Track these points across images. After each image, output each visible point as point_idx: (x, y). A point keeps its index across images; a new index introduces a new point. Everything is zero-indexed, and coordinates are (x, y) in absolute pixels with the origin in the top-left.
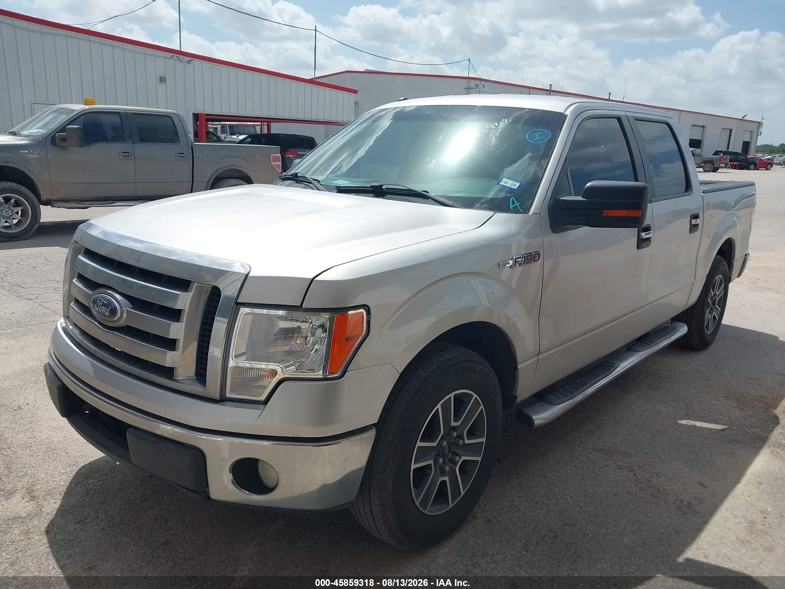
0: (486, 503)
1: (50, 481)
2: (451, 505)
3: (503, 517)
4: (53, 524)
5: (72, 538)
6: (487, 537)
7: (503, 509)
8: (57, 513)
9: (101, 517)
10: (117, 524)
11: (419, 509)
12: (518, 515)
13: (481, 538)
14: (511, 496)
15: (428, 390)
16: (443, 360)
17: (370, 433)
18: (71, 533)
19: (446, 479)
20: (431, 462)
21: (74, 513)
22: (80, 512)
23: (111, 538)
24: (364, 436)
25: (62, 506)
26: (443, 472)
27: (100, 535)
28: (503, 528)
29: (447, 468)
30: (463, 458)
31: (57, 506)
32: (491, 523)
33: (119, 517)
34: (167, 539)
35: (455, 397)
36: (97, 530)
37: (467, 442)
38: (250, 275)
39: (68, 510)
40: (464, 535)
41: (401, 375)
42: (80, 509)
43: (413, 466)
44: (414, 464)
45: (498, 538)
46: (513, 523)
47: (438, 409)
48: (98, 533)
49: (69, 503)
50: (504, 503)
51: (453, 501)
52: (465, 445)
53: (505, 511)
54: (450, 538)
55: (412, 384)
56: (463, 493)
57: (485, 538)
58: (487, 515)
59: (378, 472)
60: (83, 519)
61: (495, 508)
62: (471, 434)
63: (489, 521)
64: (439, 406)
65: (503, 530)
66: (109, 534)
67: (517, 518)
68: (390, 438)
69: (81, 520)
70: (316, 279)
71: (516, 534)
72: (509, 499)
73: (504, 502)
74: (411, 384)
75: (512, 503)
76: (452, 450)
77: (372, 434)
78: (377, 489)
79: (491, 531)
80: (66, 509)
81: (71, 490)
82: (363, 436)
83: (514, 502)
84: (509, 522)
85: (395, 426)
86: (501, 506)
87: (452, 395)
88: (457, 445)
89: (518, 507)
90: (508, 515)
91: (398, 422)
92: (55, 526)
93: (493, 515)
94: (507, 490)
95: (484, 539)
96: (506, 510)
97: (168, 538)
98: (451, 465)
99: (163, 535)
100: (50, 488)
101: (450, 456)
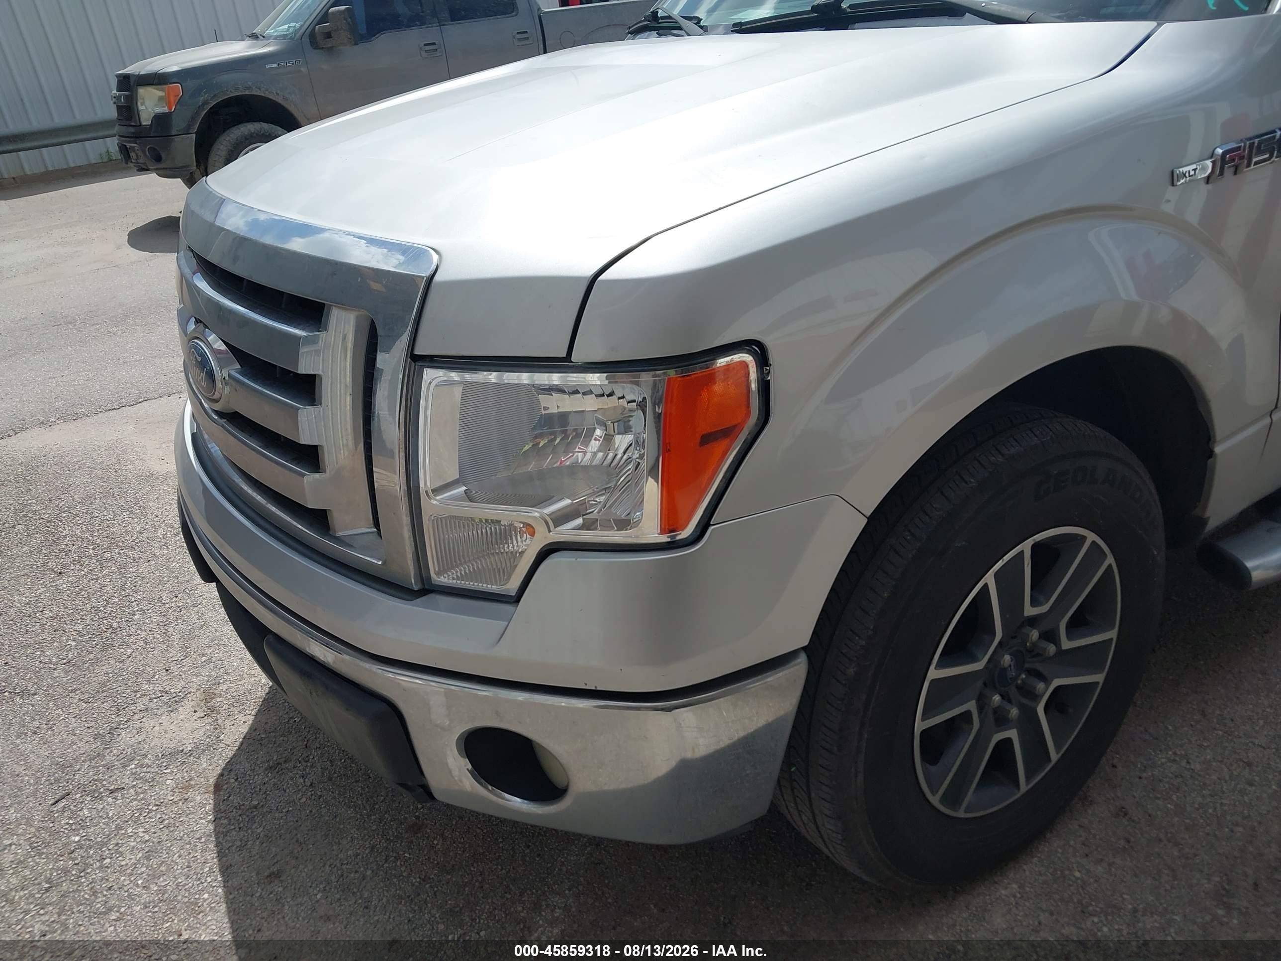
0: (1115, 761)
1: (245, 676)
2: (1024, 787)
3: (1160, 802)
4: (231, 770)
5: (255, 803)
6: (1118, 861)
7: (1160, 781)
8: (242, 744)
9: (313, 758)
10: (336, 775)
11: (939, 811)
12: (1200, 799)
13: (1102, 860)
14: (1182, 746)
15: (957, 545)
16: (1001, 459)
17: (792, 669)
18: (255, 791)
19: (1012, 734)
20: (971, 706)
21: (271, 746)
22: (280, 745)
23: (321, 808)
24: (773, 678)
25: (253, 729)
26: (1001, 721)
27: (304, 800)
28: (1162, 836)
29: (1014, 712)
30: (1057, 682)
31: (245, 729)
32: (1130, 819)
33: (343, 761)
34: (418, 818)
35: (1035, 547)
36: (300, 787)
37: (1066, 644)
38: (437, 278)
39: (262, 739)
40: (1060, 850)
41: (872, 519)
42: (281, 738)
43: (920, 725)
44: (922, 720)
45: (1148, 864)
46: (1187, 821)
47: (986, 585)
48: (300, 794)
49: (266, 723)
50: (1163, 764)
51: (1028, 779)
52: (1061, 653)
53: (1167, 786)
54: (1024, 857)
55: (909, 531)
56: (1054, 756)
57: (1114, 863)
58: (1119, 794)
59: (824, 748)
60: (282, 761)
61: (1140, 778)
62: (1077, 624)
63: (1122, 812)
64: (989, 579)
65: (1160, 840)
66: (320, 797)
67: (1198, 809)
68: (851, 671)
69: (278, 764)
70: (604, 276)
71: (1196, 855)
72: (1175, 754)
73: (1163, 760)
74: (907, 533)
75: (1184, 763)
76: (1027, 666)
77: (799, 669)
78: (824, 784)
79: (1128, 841)
80: (259, 737)
81: (275, 695)
82: (769, 679)
83: (1188, 763)
84: (1176, 819)
85: (863, 643)
86: (1156, 772)
87: (1026, 546)
88: (1038, 655)
89: (1199, 775)
90: (1174, 798)
91: (871, 632)
92: (233, 774)
93: (1134, 797)
94: (1170, 728)
95: (1110, 865)
96: (1168, 782)
97: (421, 816)
98: (1024, 701)
99: (412, 807)
100: (242, 690)
101: (1022, 680)
